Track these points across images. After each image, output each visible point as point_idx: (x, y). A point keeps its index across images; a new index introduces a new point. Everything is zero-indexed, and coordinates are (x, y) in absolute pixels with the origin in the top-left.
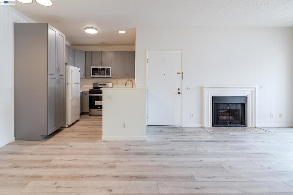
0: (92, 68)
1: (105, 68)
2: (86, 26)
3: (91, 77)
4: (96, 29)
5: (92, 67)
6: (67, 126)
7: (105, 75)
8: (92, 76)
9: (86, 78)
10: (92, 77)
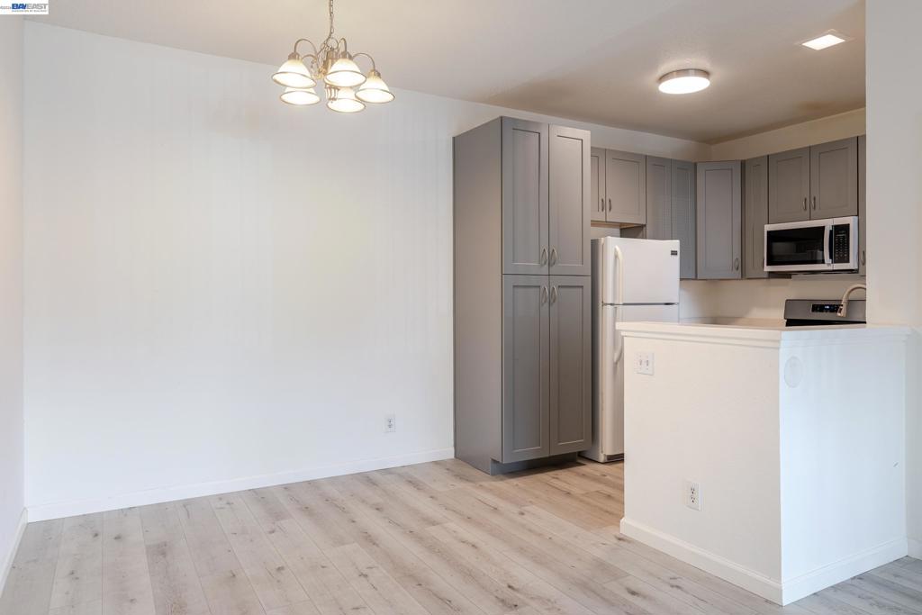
0: (769, 232)
1: (823, 228)
2: (662, 70)
3: (766, 276)
4: (706, 73)
5: (768, 228)
6: (602, 459)
7: (823, 262)
8: (767, 269)
9: (743, 276)
10: (770, 273)
